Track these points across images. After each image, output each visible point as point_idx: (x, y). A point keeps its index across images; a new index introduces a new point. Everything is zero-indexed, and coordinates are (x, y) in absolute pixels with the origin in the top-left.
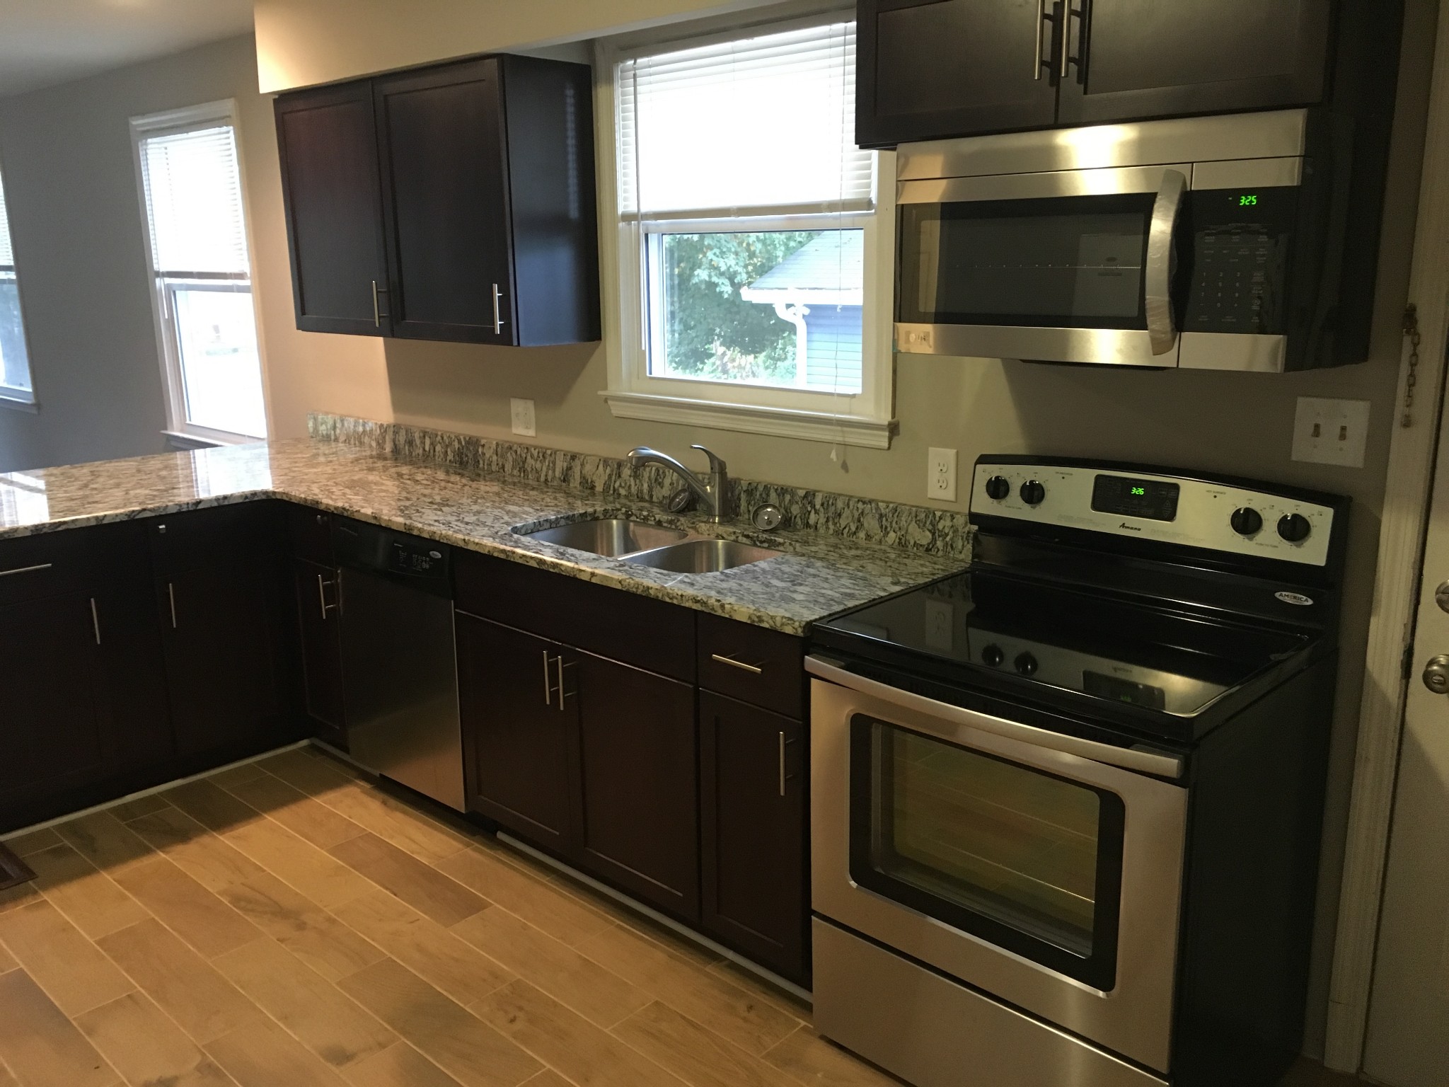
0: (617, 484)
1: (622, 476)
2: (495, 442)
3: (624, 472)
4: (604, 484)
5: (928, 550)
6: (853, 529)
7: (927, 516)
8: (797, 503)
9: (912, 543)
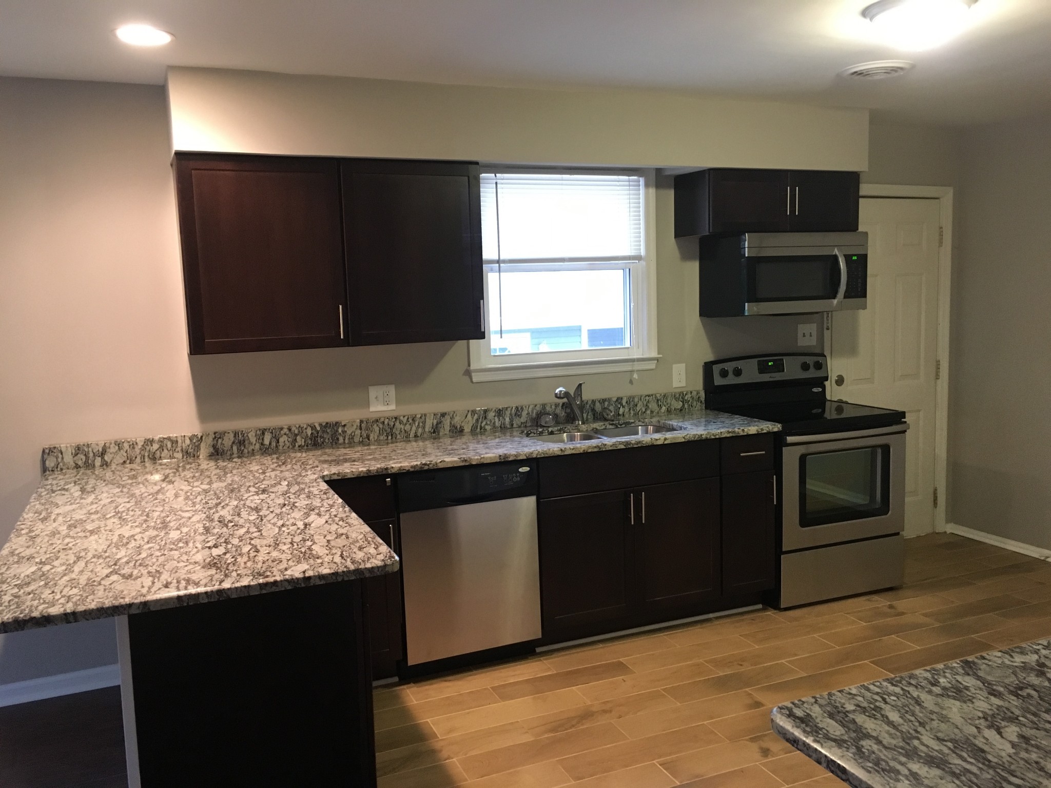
0: (484, 423)
1: (488, 418)
2: (359, 421)
3: (489, 415)
4: (472, 426)
5: (681, 410)
6: (644, 410)
7: (680, 395)
8: (612, 405)
9: (673, 409)
